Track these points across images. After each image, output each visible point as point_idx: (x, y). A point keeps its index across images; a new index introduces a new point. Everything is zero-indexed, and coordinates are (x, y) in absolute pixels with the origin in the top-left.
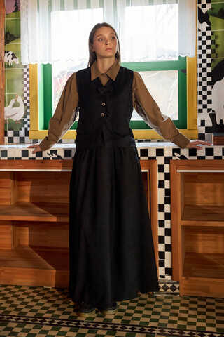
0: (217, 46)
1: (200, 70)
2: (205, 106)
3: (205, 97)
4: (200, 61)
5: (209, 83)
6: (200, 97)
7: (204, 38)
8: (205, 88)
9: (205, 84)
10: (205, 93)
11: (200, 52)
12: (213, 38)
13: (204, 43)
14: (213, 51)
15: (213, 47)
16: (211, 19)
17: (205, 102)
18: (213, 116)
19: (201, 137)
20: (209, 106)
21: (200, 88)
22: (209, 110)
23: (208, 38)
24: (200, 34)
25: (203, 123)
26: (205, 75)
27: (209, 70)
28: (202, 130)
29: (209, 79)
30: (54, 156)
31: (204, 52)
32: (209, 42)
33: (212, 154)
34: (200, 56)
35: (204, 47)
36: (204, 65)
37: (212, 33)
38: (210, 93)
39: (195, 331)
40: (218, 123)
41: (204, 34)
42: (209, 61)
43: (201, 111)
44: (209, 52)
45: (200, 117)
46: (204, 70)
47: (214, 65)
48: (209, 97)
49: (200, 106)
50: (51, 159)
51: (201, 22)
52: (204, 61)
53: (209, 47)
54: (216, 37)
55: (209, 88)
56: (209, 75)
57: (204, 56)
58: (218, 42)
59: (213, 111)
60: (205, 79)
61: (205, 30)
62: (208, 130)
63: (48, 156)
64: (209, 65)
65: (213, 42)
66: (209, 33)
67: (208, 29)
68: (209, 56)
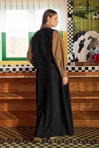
0: (75, 27)
1: (68, 37)
2: (70, 51)
3: (70, 48)
4: (68, 33)
5: (72, 42)
6: (68, 48)
7: (70, 24)
8: (70, 44)
9: (70, 42)
10: (70, 46)
11: (68, 29)
12: (74, 24)
13: (70, 26)
14: (74, 29)
15: (74, 28)
16: (73, 16)
17: (70, 50)
18: (73, 55)
19: (69, 64)
20: (72, 51)
21: (68, 44)
22: (72, 53)
23: (72, 24)
24: (68, 22)
25: (70, 58)
26: (70, 39)
27: (72, 37)
28: (69, 61)
29: (72, 40)
30: (8, 71)
31: (70, 29)
32: (72, 26)
33: (74, 70)
34: (69, 31)
35: (70, 28)
36: (70, 35)
37: (73, 22)
38: (72, 46)
40: (76, 58)
41: (70, 22)
42: (72, 33)
43: (69, 53)
44: (72, 29)
45: (69, 56)
46: (70, 37)
47: (74, 35)
48: (72, 48)
49: (69, 52)
50: (7, 72)
51: (69, 17)
52: (70, 33)
53: (72, 28)
54: (75, 24)
55: (72, 44)
56: (72, 39)
57: (70, 31)
59: (74, 53)
60: (70, 40)
61: (70, 21)
62: (72, 61)
63: (5, 71)
64: (72, 35)
65: (74, 26)
66: (72, 22)
67: (72, 20)
68: (72, 31)
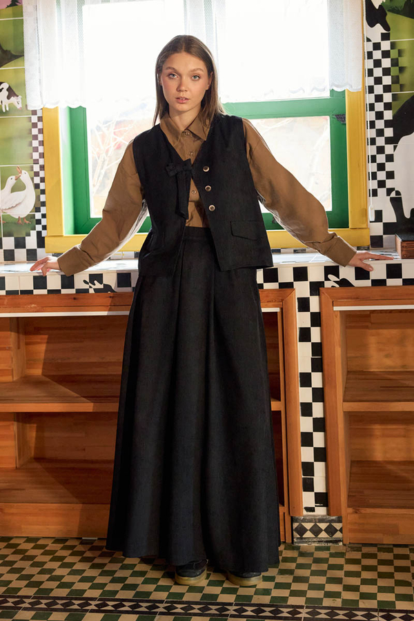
0: (402, 69)
1: (371, 116)
2: (382, 184)
3: (381, 167)
4: (370, 99)
5: (388, 141)
6: (372, 167)
7: (377, 55)
8: (381, 150)
9: (380, 141)
10: (381, 159)
11: (370, 81)
12: (394, 54)
13: (377, 63)
14: (396, 80)
15: (395, 71)
16: (390, 17)
17: (381, 176)
18: (397, 203)
19: (377, 242)
20: (389, 183)
21: (372, 150)
22: (389, 191)
23: (386, 54)
24: (369, 47)
25: (379, 215)
26: (380, 124)
27: (388, 115)
28: (378, 229)
29: (389, 132)
30: (98, 286)
31: (378, 81)
32: (386, 63)
33: (399, 276)
34: (371, 90)
35: (378, 72)
36: (379, 107)
37: (393, 45)
38: (390, 158)
39: (375, 610)
40: (407, 215)
41: (377, 46)
42: (388, 98)
43: (375, 193)
44: (387, 80)
45: (374, 204)
46: (379, 115)
47: (398, 105)
48: (389, 167)
49: (373, 184)
50: (91, 291)
51: (372, 24)
52: (379, 98)
53: (386, 72)
54: (400, 53)
55: (389, 149)
56: (388, 124)
57: (379, 90)
58: (403, 62)
59: (398, 193)
60: (380, 133)
61: (378, 39)
62: (388, 228)
63: (86, 286)
64: (388, 106)
65: (395, 63)
66: (386, 45)
67: (385, 37)
68: (387, 89)
